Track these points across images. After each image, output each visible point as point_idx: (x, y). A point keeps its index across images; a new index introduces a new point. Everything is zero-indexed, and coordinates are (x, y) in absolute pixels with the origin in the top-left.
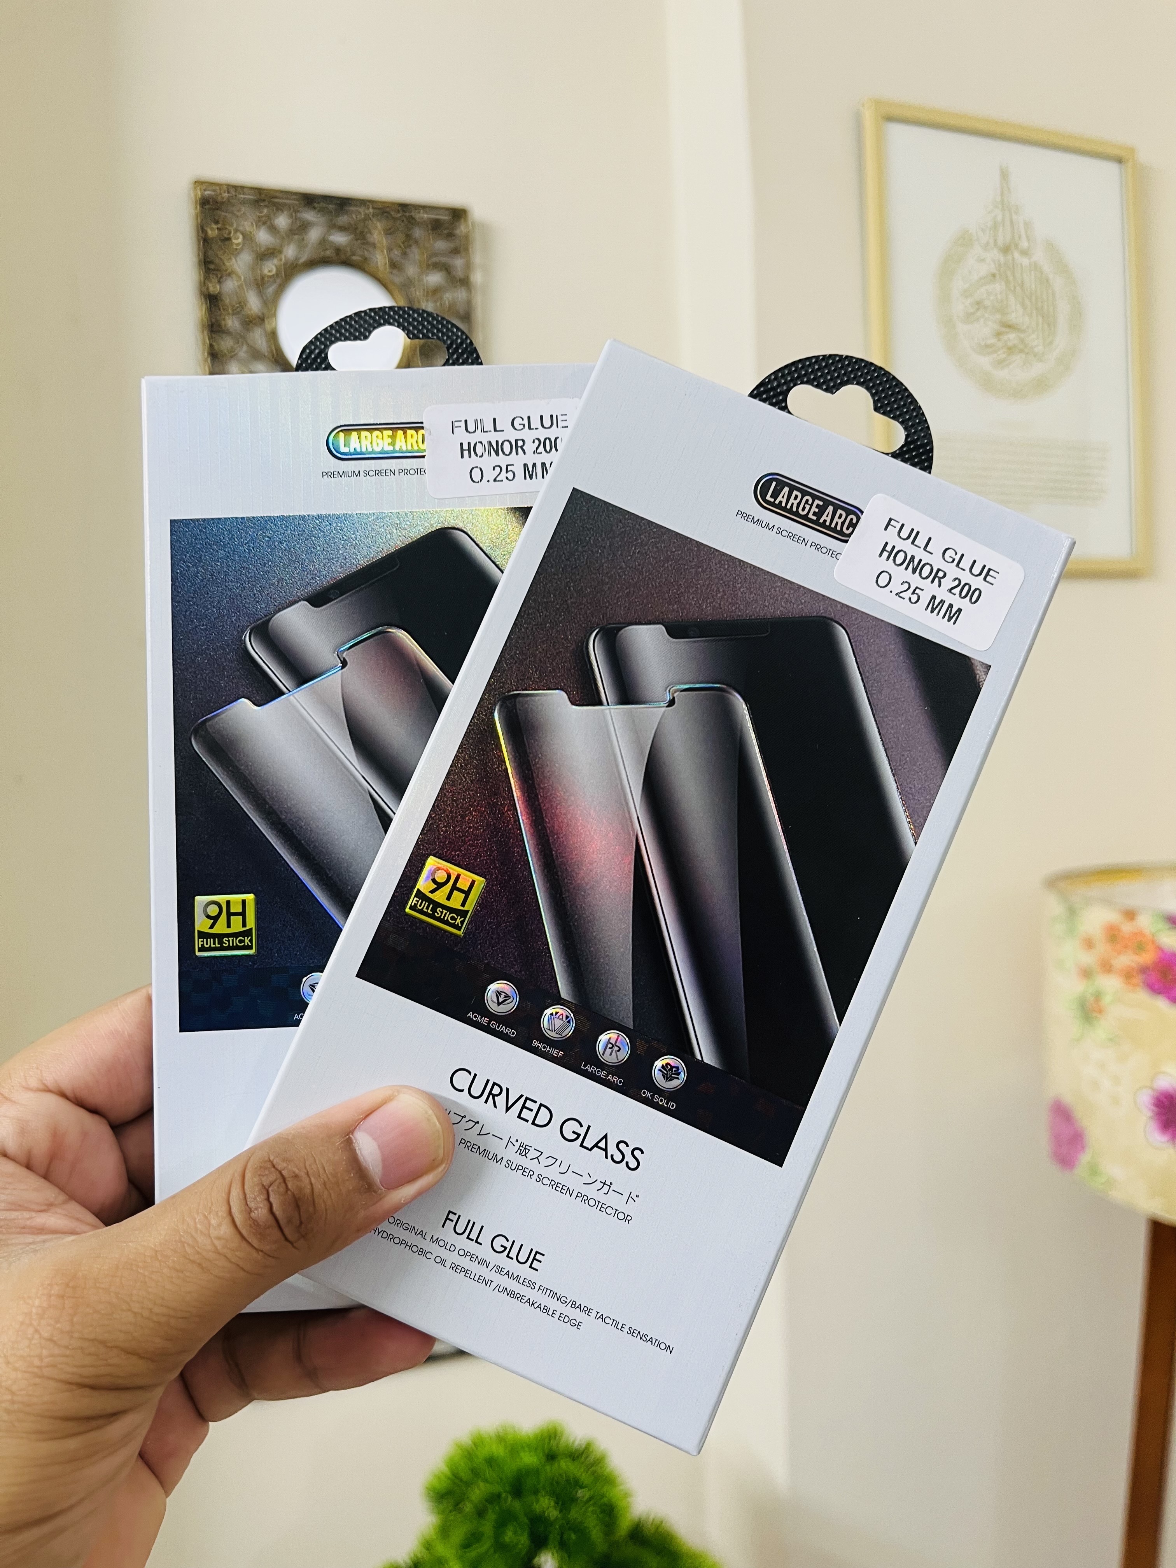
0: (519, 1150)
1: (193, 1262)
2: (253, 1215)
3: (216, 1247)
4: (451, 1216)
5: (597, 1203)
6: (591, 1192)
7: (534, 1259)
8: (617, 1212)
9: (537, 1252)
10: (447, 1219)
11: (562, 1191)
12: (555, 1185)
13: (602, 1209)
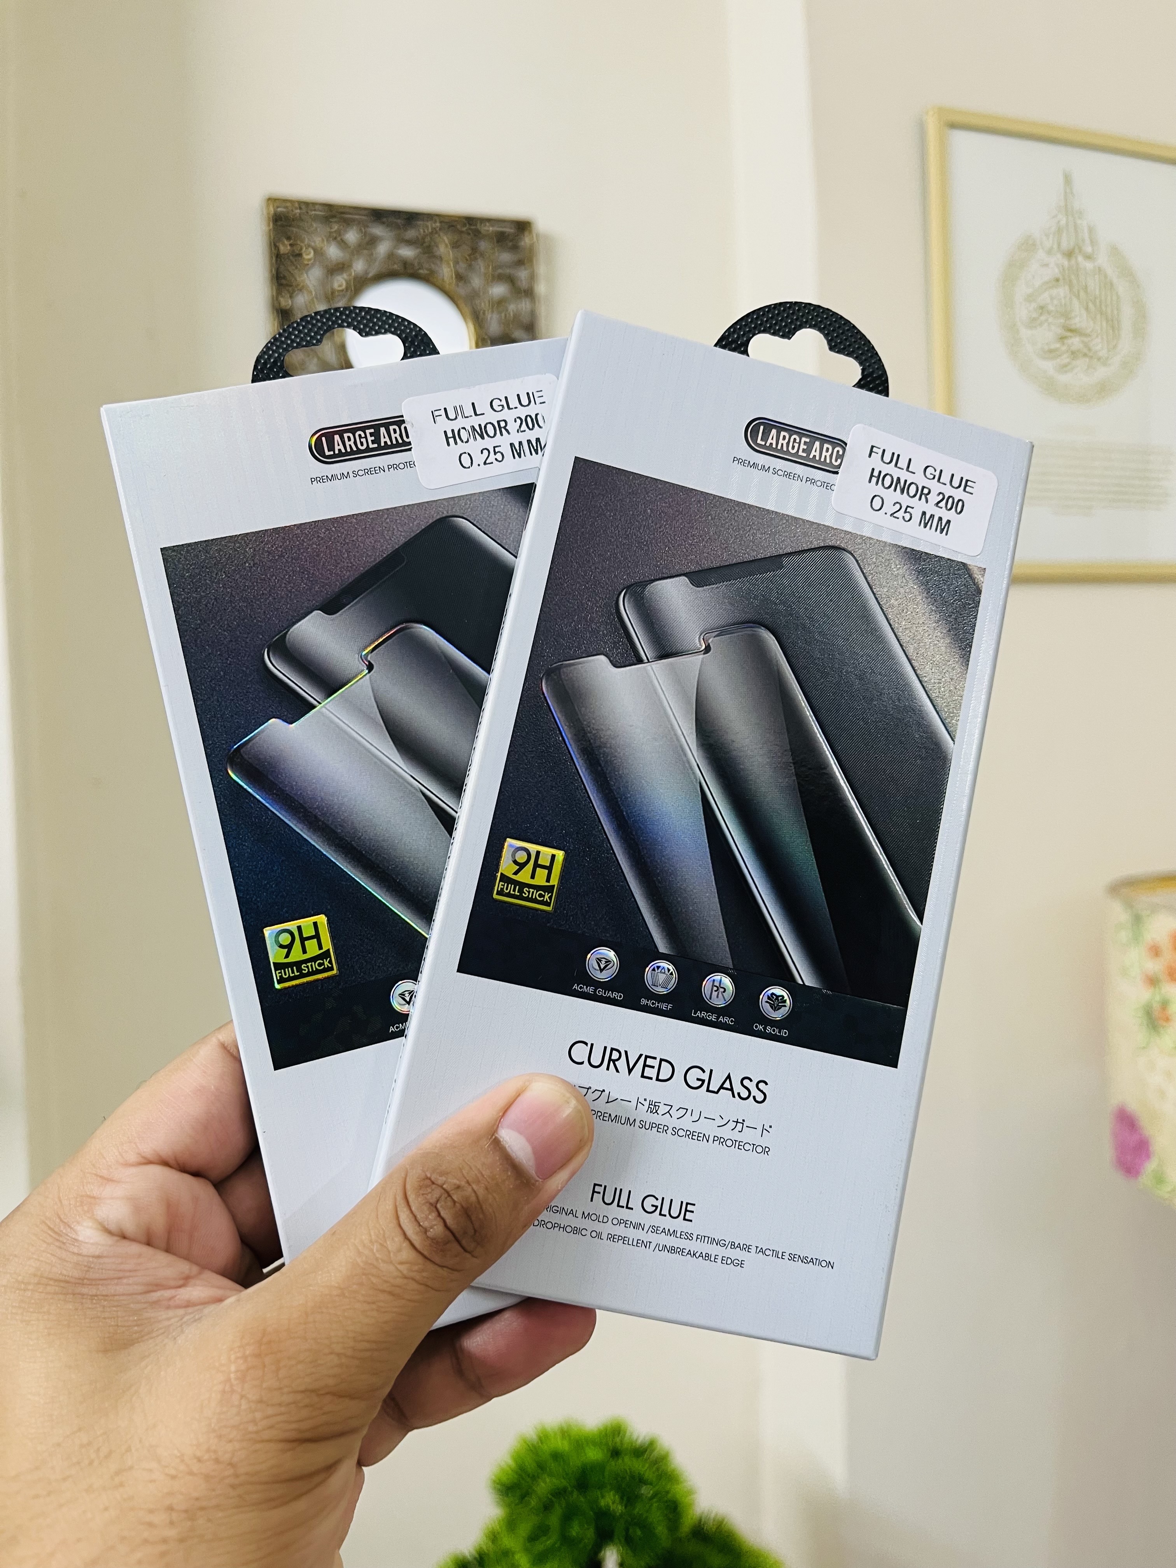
0: (650, 1109)
1: (383, 1291)
2: (429, 1234)
3: (401, 1271)
4: (597, 1189)
5: (734, 1142)
6: (726, 1132)
7: (686, 1210)
8: (755, 1146)
9: (687, 1204)
10: (594, 1192)
11: (699, 1138)
12: (690, 1134)
13: (740, 1147)
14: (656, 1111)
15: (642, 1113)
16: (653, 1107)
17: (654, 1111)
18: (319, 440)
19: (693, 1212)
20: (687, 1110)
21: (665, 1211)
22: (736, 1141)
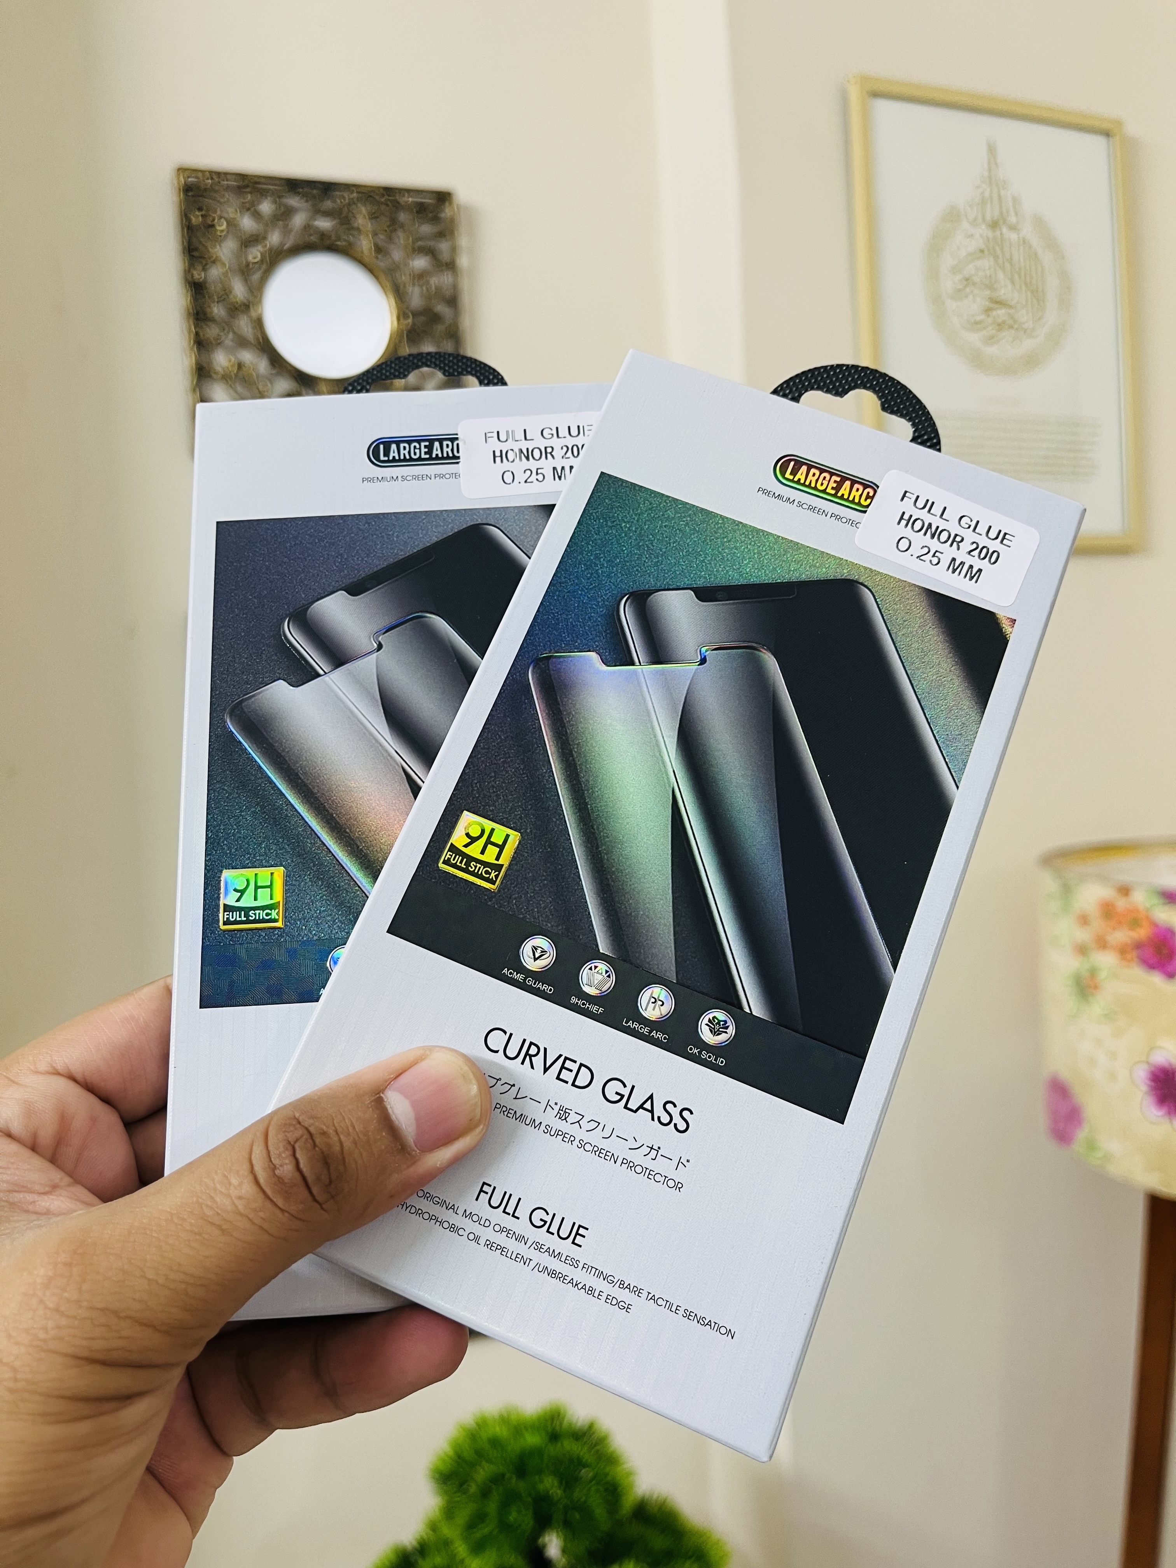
0: (559, 1114)
1: (212, 1224)
2: (277, 1172)
3: (237, 1208)
4: (485, 1188)
5: (645, 1169)
6: (637, 1157)
7: (577, 1234)
8: (667, 1179)
9: (580, 1226)
10: (481, 1191)
11: (606, 1157)
12: (598, 1151)
13: (650, 1176)
14: (565, 1119)
15: (550, 1118)
16: (563, 1114)
17: (563, 1118)
18: (377, 446)
19: (584, 1237)
20: (599, 1123)
21: (554, 1229)
22: (647, 1169)
